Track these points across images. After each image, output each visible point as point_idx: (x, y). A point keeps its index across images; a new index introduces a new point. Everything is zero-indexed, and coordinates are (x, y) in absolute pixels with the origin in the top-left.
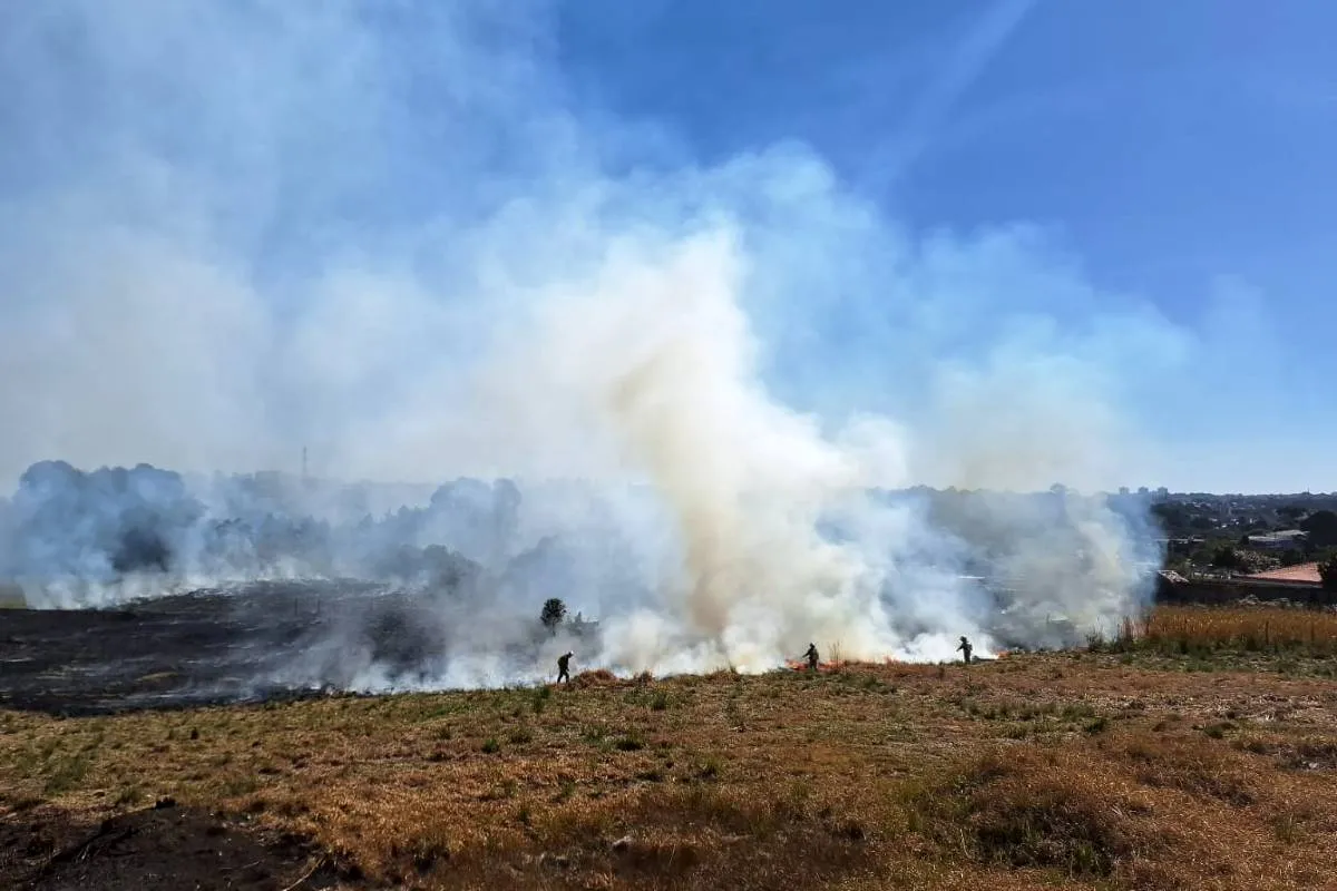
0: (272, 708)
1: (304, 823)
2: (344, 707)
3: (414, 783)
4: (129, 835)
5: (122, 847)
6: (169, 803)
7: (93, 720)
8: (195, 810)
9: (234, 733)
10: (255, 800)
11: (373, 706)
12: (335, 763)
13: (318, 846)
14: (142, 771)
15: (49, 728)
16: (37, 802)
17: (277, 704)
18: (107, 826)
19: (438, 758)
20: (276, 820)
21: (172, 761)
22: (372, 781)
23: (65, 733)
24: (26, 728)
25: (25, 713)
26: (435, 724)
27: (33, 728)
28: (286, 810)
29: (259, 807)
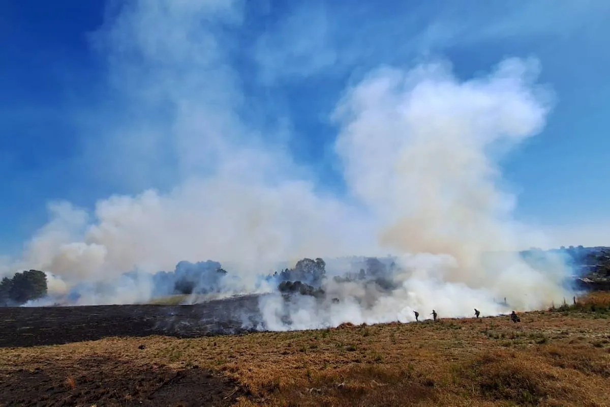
0: (241, 336)
1: (236, 375)
2: (263, 336)
3: (275, 362)
4: (184, 377)
5: (181, 380)
6: (196, 367)
7: (188, 340)
8: (203, 369)
9: (227, 344)
10: (224, 367)
11: (272, 335)
12: (252, 355)
13: (239, 383)
14: (197, 356)
15: (176, 342)
16: (164, 365)
17: (243, 334)
18: (178, 374)
19: (285, 353)
20: (229, 374)
21: (206, 353)
22: (262, 361)
23: (180, 343)
24: (170, 342)
25: (170, 337)
26: (288, 341)
27: (172, 342)
28: (232, 371)
29: (225, 369)
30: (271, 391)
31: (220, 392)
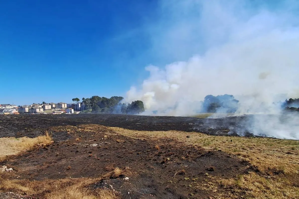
0: (250, 138)
1: (247, 159)
2: (268, 140)
3: (279, 157)
4: (212, 154)
5: (211, 156)
6: (220, 151)
7: (214, 136)
8: (225, 153)
9: (240, 141)
10: (238, 153)
11: (276, 141)
12: (259, 150)
13: (250, 164)
14: (220, 145)
15: (206, 136)
16: (201, 147)
17: (251, 138)
18: (209, 152)
19: (288, 153)
20: (242, 158)
21: (226, 144)
22: (268, 155)
23: (209, 138)
24: (203, 136)
25: (203, 134)
26: (291, 146)
27: (204, 136)
28: (244, 156)
29: (239, 155)
30: (276, 173)
31: (236, 166)
